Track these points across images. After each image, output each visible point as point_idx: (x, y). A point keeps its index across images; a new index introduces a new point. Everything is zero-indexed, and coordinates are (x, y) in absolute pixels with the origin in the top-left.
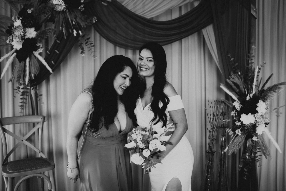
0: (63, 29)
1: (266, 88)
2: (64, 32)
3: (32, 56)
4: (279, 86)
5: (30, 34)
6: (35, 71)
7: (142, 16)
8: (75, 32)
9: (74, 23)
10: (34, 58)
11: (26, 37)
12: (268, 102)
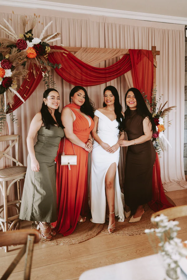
0: (34, 71)
1: (162, 110)
2: (34, 73)
3: (9, 90)
4: (172, 108)
5: (8, 74)
6: (12, 102)
7: (88, 64)
8: (43, 74)
9: (42, 67)
10: (10, 92)
11: (5, 77)
12: (163, 118)
